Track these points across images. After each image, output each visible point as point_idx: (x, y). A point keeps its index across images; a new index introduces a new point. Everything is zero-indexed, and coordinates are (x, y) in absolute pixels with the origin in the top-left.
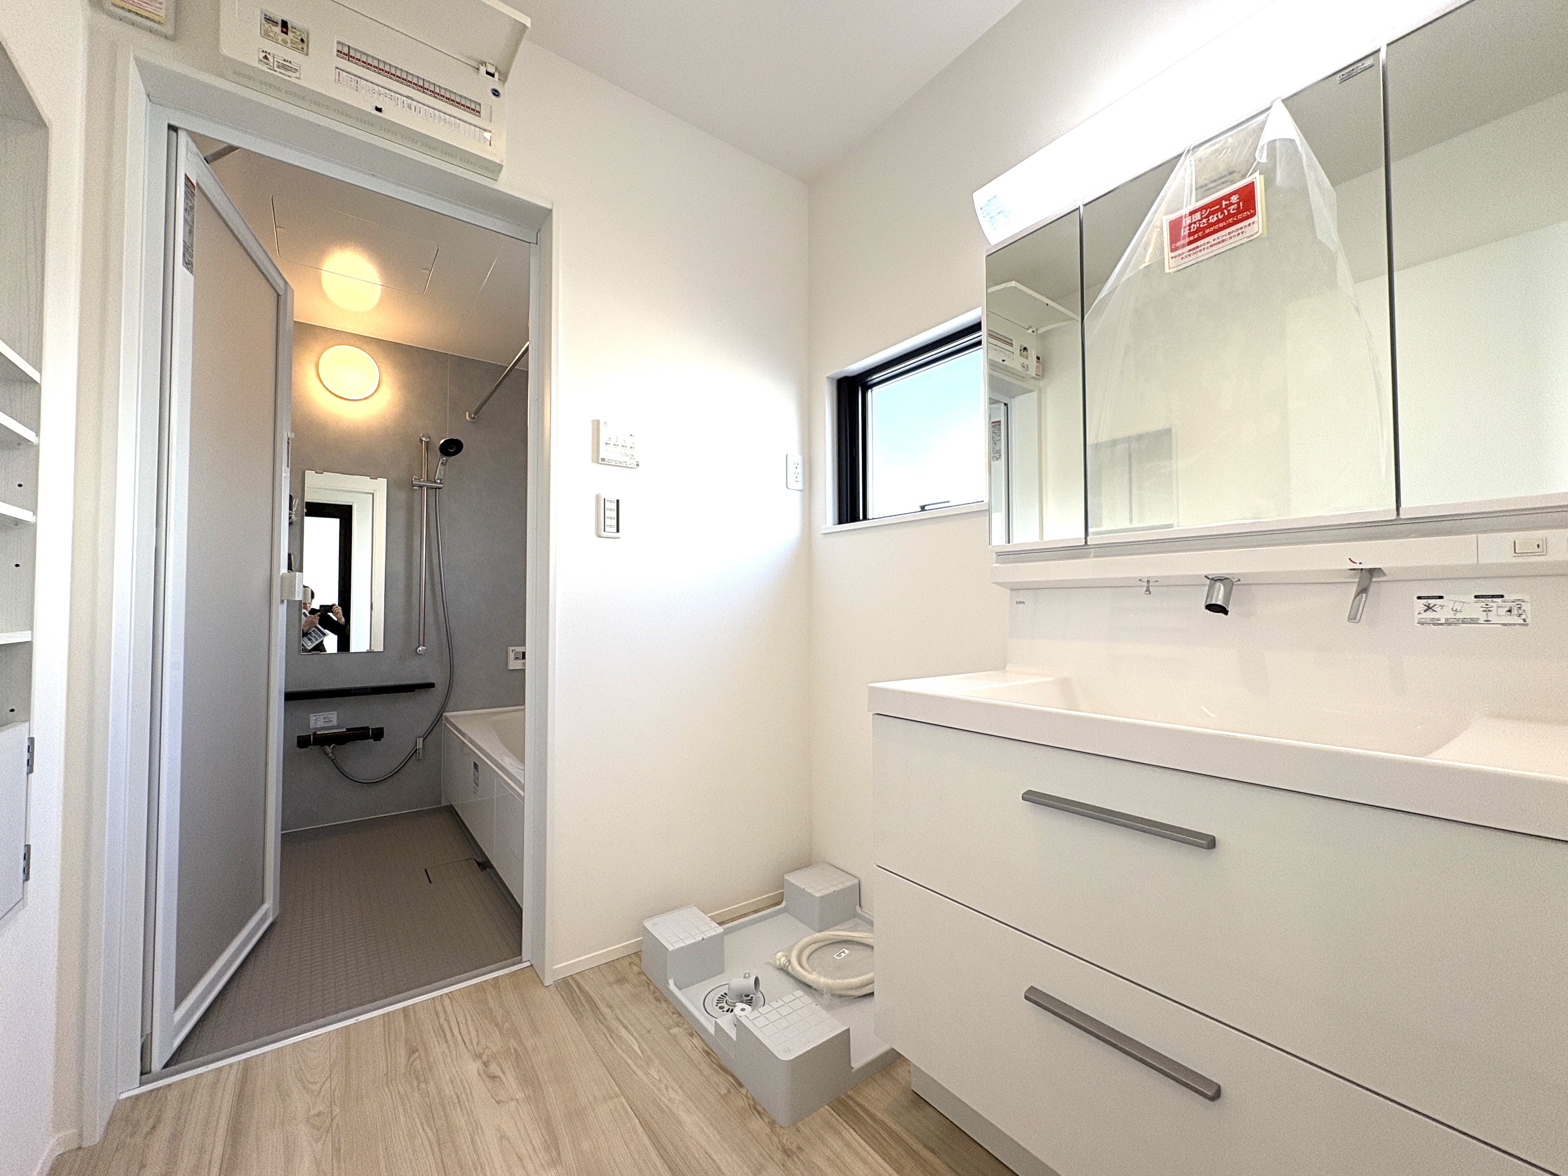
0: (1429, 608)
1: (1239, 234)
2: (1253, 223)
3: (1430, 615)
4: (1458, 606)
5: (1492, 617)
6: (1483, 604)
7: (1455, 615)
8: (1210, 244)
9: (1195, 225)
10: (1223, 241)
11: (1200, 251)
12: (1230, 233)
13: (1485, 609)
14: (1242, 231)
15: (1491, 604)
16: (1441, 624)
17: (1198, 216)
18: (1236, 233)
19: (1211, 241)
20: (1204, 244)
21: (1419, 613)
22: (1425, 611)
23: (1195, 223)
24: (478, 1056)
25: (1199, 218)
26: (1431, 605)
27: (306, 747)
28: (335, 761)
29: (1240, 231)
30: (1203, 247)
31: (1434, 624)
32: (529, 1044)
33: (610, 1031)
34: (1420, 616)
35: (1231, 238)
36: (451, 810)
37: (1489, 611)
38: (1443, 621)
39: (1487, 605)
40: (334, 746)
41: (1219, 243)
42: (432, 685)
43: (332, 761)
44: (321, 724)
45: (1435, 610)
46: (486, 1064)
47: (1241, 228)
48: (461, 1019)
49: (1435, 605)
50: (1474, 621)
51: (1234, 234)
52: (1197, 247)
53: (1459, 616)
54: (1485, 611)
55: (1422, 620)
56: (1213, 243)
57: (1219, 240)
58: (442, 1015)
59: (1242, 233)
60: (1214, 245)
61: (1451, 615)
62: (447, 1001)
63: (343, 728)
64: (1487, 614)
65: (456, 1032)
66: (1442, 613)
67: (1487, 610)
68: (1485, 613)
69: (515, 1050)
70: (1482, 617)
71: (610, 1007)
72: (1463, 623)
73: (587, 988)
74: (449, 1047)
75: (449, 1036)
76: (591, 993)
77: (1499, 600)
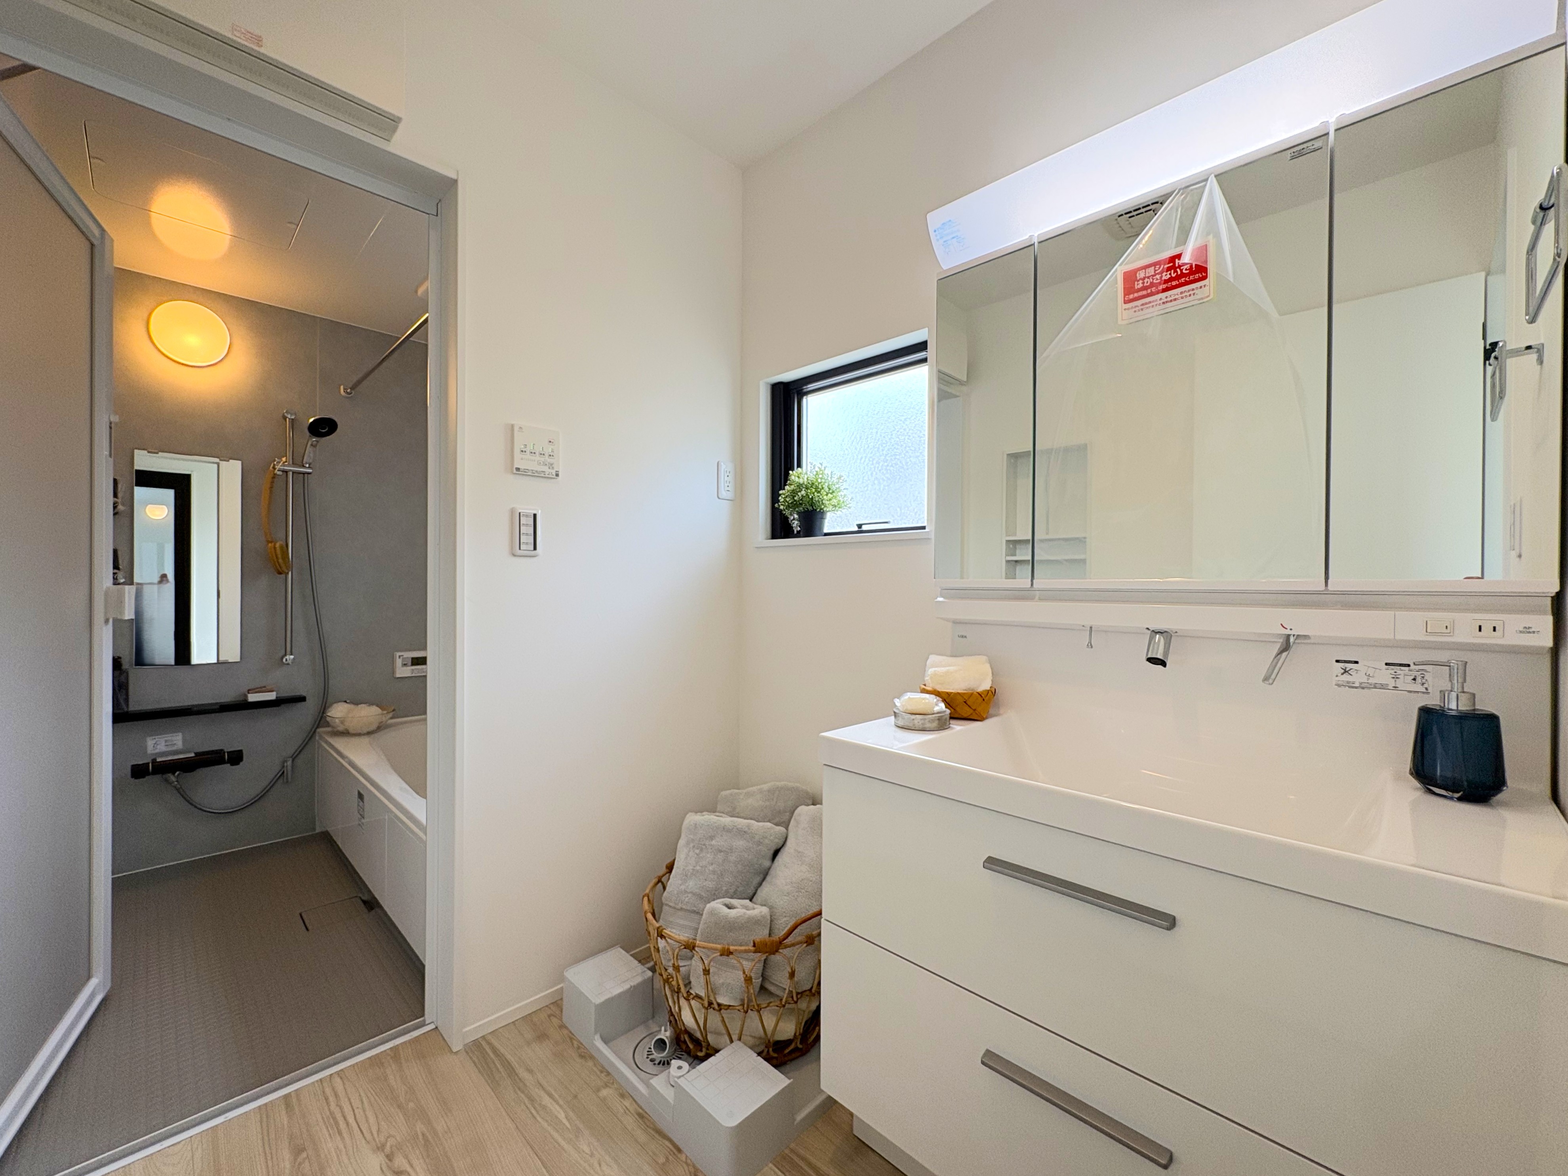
0: (1345, 671)
1: (1190, 295)
2: (1205, 286)
3: (1346, 677)
4: (1370, 672)
5: (1399, 683)
6: (1392, 672)
7: (1368, 679)
8: (1162, 301)
9: (1148, 280)
10: (1175, 300)
11: (1153, 306)
12: (1181, 293)
13: (1393, 676)
14: (1193, 292)
15: (1399, 672)
16: (1356, 688)
17: (1151, 271)
18: (1188, 294)
19: (1164, 298)
20: (1156, 300)
21: (1337, 676)
22: (1342, 674)
23: (1148, 277)
24: (381, 1148)
25: (1153, 273)
26: (1347, 670)
27: (143, 777)
28: (181, 790)
29: (1191, 292)
30: (1156, 303)
31: (1350, 687)
32: (440, 1127)
33: (532, 1100)
34: (1337, 678)
35: (1182, 298)
36: (326, 838)
37: (1397, 678)
38: (1357, 685)
39: (1395, 672)
40: (178, 775)
41: (1171, 301)
42: (302, 699)
43: (177, 790)
44: (162, 747)
45: (1351, 673)
46: (390, 1157)
47: (1193, 290)
48: (356, 1103)
49: (1351, 669)
50: (1383, 687)
51: (1186, 294)
52: (1150, 302)
53: (1372, 681)
54: (1394, 678)
55: (1340, 682)
56: (1165, 300)
57: (1171, 299)
58: (332, 1099)
59: (1194, 294)
60: (1167, 302)
61: (1364, 679)
62: (337, 1081)
63: (190, 752)
64: (1395, 681)
65: (351, 1120)
66: (1357, 678)
67: (1395, 678)
68: (1394, 680)
69: (423, 1135)
70: (1392, 683)
71: (530, 1071)
72: (1375, 688)
73: (502, 1050)
74: (343, 1138)
75: (342, 1125)
76: (509, 1057)
77: (1407, 668)
